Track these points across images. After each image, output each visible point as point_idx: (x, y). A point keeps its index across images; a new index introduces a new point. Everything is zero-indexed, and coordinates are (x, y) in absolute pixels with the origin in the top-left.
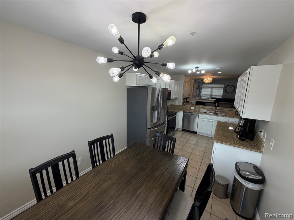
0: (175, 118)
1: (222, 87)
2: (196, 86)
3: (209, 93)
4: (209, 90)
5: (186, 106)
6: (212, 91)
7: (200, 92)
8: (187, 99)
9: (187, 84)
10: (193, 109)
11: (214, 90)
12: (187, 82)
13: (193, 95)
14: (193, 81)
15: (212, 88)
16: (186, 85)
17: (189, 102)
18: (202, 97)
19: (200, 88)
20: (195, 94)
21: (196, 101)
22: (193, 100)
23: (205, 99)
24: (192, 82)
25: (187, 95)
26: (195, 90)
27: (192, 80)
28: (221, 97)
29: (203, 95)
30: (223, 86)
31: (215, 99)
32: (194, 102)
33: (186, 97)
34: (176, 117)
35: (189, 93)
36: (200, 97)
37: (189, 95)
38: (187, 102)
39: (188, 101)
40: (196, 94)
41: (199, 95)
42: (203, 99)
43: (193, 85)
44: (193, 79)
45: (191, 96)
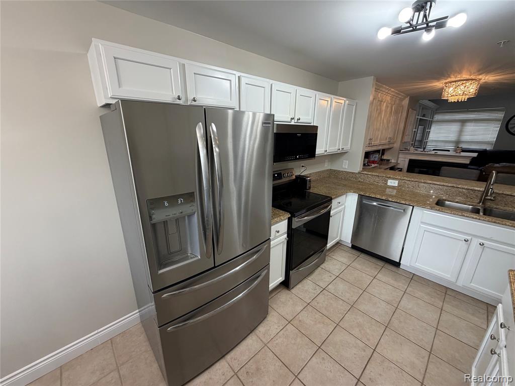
0: (328, 215)
1: (496, 120)
2: (414, 116)
3: (453, 137)
4: (455, 127)
5: (373, 177)
6: (461, 132)
7: (425, 134)
8: (383, 154)
9: (386, 111)
10: (393, 187)
11: (469, 127)
12: (387, 107)
13: (403, 143)
14: (406, 102)
15: (463, 122)
16: (380, 113)
17: (389, 160)
18: (430, 146)
19: (425, 124)
20: (408, 139)
21: (410, 160)
22: (401, 156)
23: (439, 153)
24: (402, 106)
25: (383, 142)
26: (410, 129)
27: (401, 100)
28: (489, 148)
29: (433, 141)
30: (500, 115)
31: (475, 155)
32: (403, 162)
33: (380, 148)
34: (329, 212)
35: (391, 135)
36: (424, 148)
37: (390, 143)
38: (382, 160)
39: (385, 157)
40: (414, 139)
41: (421, 143)
42: (433, 152)
43: (405, 114)
44: (405, 98)
45: (397, 145)
